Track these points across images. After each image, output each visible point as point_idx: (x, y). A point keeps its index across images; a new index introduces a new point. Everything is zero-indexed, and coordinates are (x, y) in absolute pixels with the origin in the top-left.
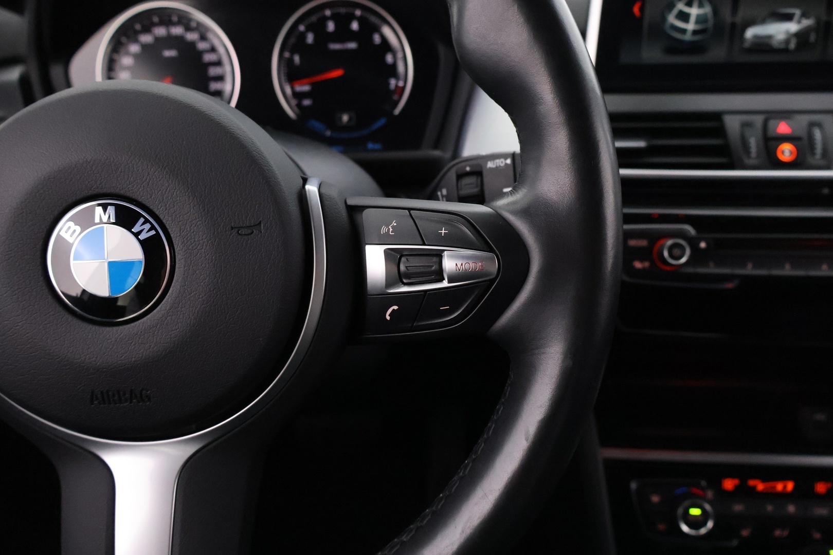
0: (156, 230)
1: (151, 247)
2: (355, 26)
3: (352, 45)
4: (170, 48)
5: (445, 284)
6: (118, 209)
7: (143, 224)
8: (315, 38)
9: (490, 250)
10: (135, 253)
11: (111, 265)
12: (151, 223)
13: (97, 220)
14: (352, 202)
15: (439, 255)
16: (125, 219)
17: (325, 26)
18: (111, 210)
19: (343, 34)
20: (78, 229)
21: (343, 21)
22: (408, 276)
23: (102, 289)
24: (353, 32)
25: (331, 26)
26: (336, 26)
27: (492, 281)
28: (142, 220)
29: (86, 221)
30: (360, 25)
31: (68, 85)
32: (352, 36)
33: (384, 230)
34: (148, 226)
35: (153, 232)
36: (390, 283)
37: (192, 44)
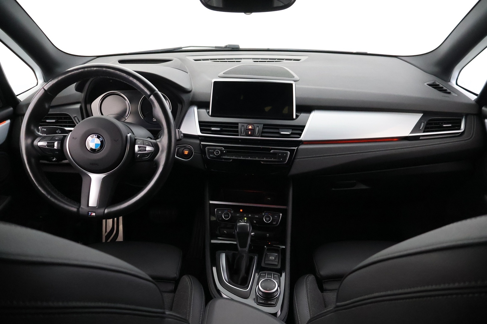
1: (102, 142)
5: (146, 152)
6: (98, 136)
9: (153, 147)
10: (99, 143)
11: (95, 144)
13: (94, 137)
14: (136, 138)
15: (146, 147)
16: (98, 137)
18: (96, 136)
20: (91, 138)
22: (141, 150)
23: (94, 148)
27: (153, 152)
28: (101, 138)
29: (92, 137)
31: (93, 116)
33: (138, 143)
35: (102, 140)
36: (138, 151)
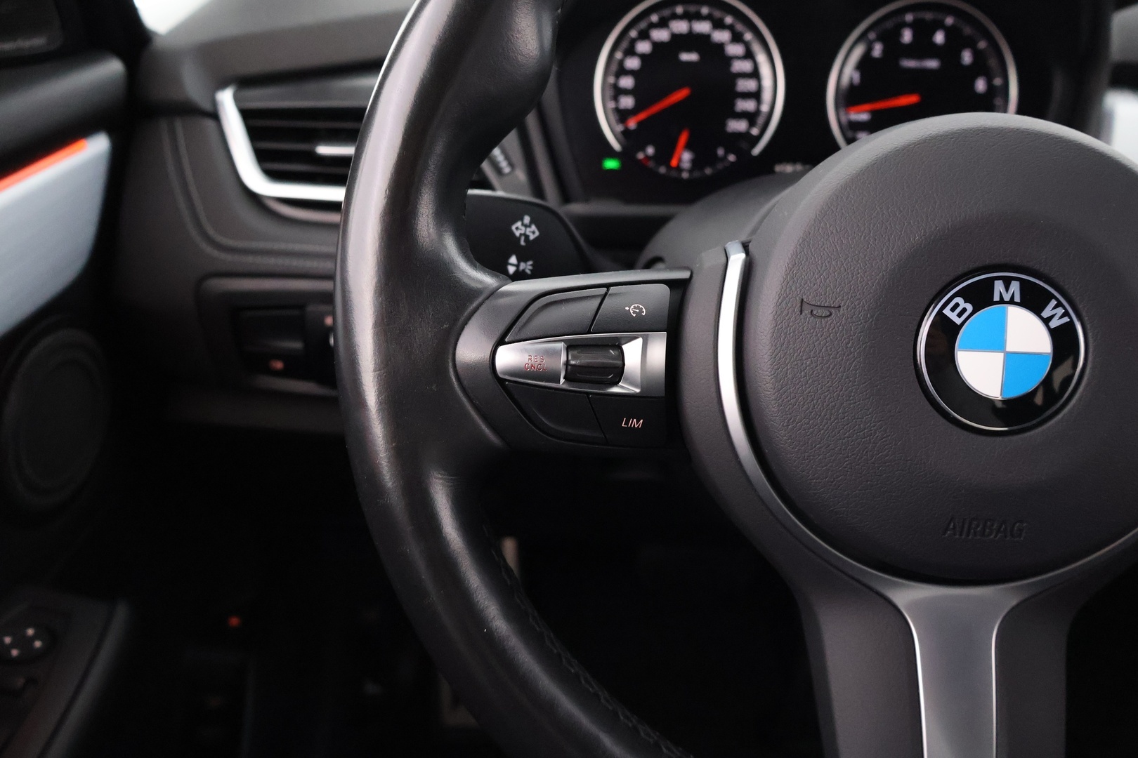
0: (1070, 317)
2: (939, 38)
3: (933, 64)
4: (689, 50)
7: (1055, 308)
8: (885, 51)
12: (1064, 308)
13: (996, 298)
17: (899, 35)
19: (922, 47)
20: (969, 307)
21: (923, 31)
24: (935, 45)
25: (907, 36)
26: (914, 36)
28: (1054, 302)
30: (947, 37)
32: (933, 51)
34: (1060, 311)
35: (1066, 319)
37: (720, 47)
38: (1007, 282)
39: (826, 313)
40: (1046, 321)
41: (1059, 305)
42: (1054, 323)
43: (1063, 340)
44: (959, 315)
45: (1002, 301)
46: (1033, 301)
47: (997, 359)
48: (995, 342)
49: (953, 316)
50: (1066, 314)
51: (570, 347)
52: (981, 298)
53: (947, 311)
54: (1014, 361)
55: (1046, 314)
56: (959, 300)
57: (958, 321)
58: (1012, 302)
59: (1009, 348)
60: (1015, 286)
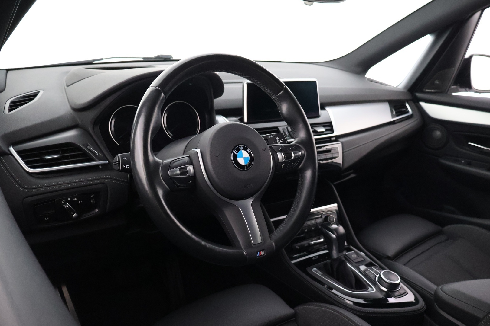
5: (293, 158)
9: (299, 151)
15: (291, 153)
22: (286, 158)
27: (300, 157)
33: (279, 149)
36: (283, 160)
38: (241, 147)
39: (218, 156)
40: (247, 152)
41: (248, 149)
42: (248, 152)
43: (250, 154)
44: (236, 153)
45: (241, 150)
46: (245, 149)
47: (243, 159)
48: (242, 156)
49: (235, 153)
50: (249, 150)
51: (180, 169)
52: (238, 150)
53: (234, 153)
54: (245, 158)
55: (247, 151)
56: (235, 151)
57: (236, 154)
58: (242, 150)
59: (244, 157)
60: (242, 147)
